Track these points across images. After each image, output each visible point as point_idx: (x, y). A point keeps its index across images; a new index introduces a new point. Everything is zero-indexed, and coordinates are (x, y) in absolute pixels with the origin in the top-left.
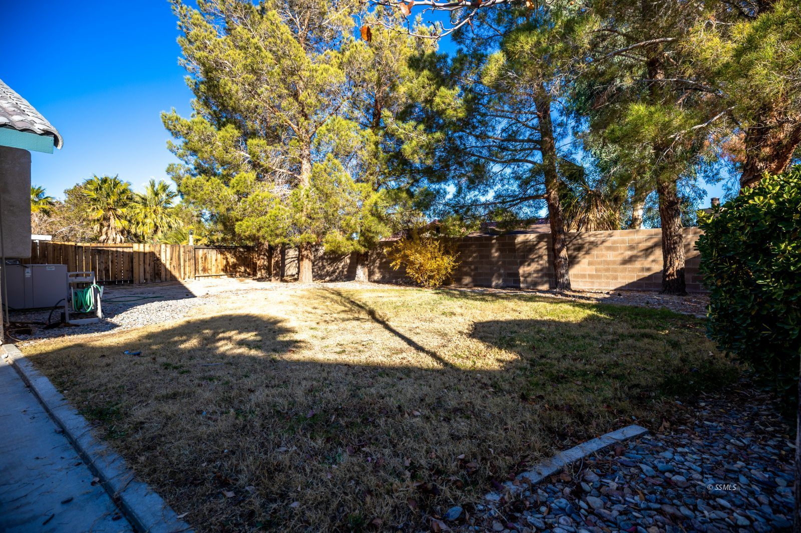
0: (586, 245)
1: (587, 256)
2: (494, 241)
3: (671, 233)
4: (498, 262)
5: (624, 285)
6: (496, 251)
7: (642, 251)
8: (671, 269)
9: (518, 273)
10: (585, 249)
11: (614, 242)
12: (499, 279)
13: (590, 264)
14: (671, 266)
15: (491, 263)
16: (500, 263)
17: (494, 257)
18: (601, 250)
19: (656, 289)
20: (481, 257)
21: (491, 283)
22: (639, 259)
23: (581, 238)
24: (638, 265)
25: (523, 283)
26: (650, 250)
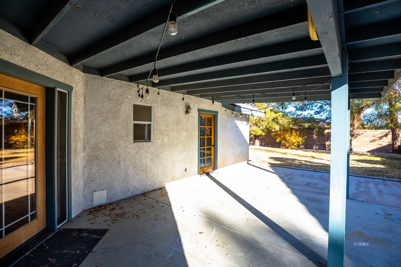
0: (355, 135)
1: (355, 139)
2: (314, 132)
3: (395, 133)
4: (316, 140)
5: (371, 150)
6: (316, 136)
7: (378, 138)
8: (396, 145)
9: (325, 144)
10: (354, 136)
11: (367, 134)
12: (317, 146)
13: (357, 142)
14: (396, 144)
15: (314, 140)
16: (317, 140)
17: (315, 138)
18: (362, 137)
19: (384, 152)
20: (309, 137)
21: (313, 148)
22: (377, 141)
23: (353, 132)
24: (377, 142)
25: (327, 148)
26: (381, 138)
